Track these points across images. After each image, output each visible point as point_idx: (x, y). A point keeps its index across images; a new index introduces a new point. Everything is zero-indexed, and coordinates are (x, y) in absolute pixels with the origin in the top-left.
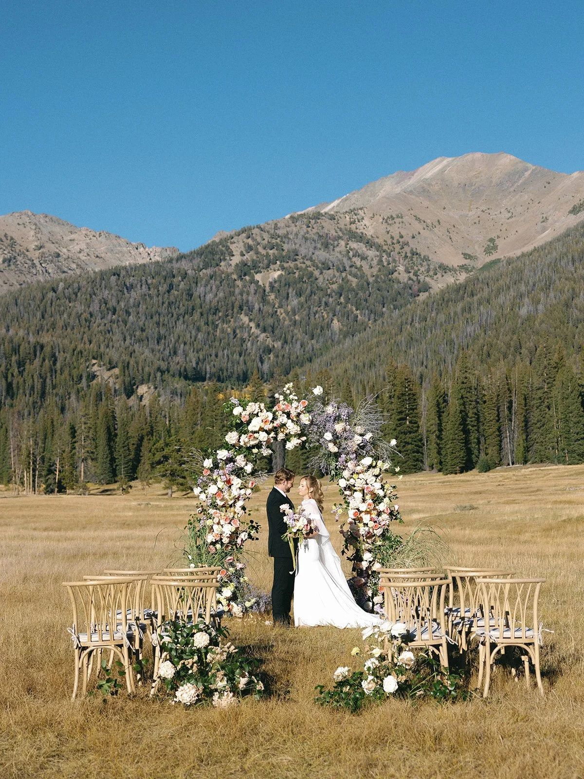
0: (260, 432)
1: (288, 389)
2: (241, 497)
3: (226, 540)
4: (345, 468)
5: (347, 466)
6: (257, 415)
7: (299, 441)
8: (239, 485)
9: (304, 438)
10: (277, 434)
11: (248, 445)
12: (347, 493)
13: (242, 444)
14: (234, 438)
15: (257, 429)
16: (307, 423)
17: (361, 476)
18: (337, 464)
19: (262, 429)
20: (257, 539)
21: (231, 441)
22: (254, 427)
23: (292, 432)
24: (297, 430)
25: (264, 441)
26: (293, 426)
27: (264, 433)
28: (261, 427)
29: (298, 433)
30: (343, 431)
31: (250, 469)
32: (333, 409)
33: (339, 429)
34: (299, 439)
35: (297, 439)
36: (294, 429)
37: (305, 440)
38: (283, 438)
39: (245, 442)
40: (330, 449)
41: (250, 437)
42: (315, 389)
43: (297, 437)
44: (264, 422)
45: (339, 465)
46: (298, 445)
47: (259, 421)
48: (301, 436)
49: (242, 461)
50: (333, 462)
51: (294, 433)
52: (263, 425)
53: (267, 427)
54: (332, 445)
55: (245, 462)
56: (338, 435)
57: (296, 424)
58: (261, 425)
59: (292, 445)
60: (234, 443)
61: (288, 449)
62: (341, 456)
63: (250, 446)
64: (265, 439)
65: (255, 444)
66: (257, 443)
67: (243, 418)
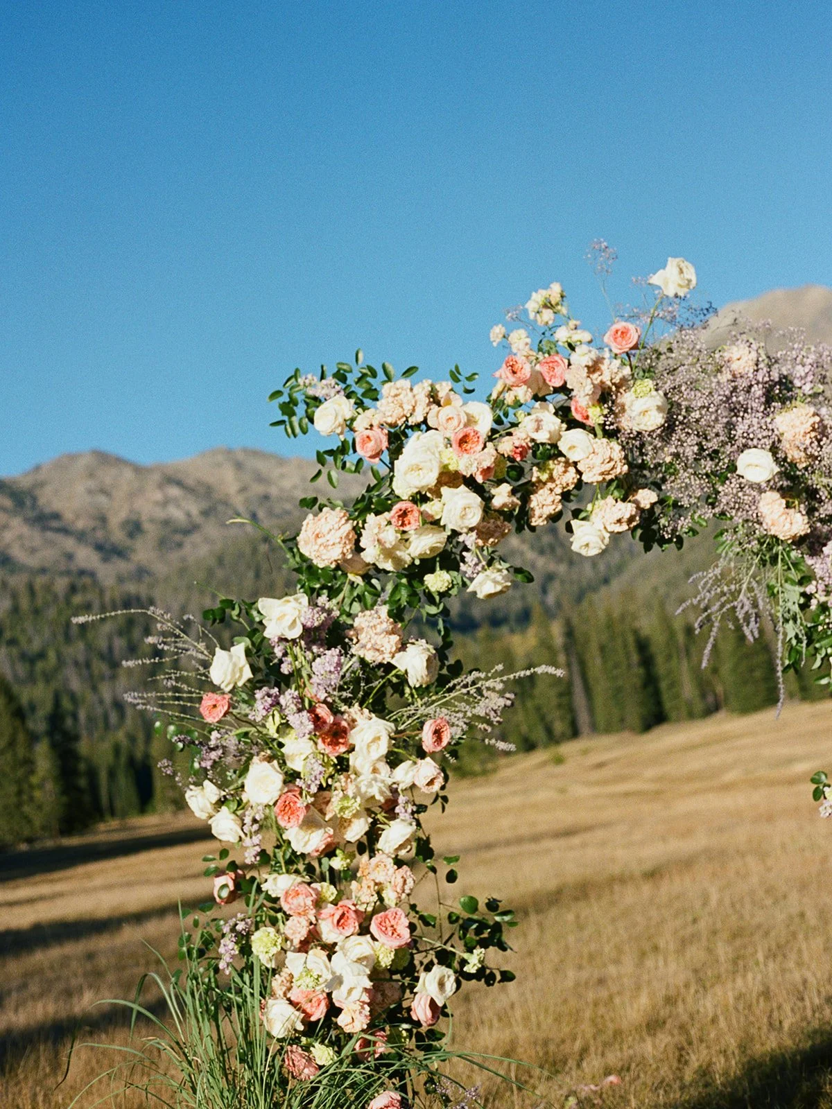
0: (445, 490)
1: (548, 305)
2: (401, 799)
3: (353, 1019)
6: (424, 425)
7: (627, 510)
8: (383, 747)
9: (647, 497)
10: (525, 492)
11: (406, 560)
13: (370, 554)
14: (335, 537)
15: (429, 478)
18: (810, 589)
19: (450, 478)
20: (507, 977)
21: (325, 551)
22: (419, 475)
23: (591, 474)
24: (612, 464)
25: (471, 530)
26: (592, 451)
27: (465, 495)
28: (446, 467)
29: (616, 477)
30: (816, 437)
31: (425, 664)
32: (754, 355)
33: (797, 430)
34: (624, 500)
35: (617, 501)
36: (597, 460)
37: (653, 505)
38: (554, 507)
39: (388, 546)
40: (773, 525)
41: (406, 522)
42: (661, 271)
43: (616, 494)
44: (455, 445)
45: (816, 592)
46: (625, 527)
47: (437, 447)
48: (631, 485)
49: (383, 635)
50: (787, 586)
51: (600, 478)
52: (455, 458)
53: (475, 465)
54: (777, 506)
55: (395, 638)
56: (795, 455)
57: (605, 440)
58: (446, 462)
59: (599, 533)
60: (336, 558)
61: (584, 552)
62: (824, 549)
63: (413, 563)
64: (475, 517)
65: (432, 549)
66: (438, 545)
67: (364, 443)
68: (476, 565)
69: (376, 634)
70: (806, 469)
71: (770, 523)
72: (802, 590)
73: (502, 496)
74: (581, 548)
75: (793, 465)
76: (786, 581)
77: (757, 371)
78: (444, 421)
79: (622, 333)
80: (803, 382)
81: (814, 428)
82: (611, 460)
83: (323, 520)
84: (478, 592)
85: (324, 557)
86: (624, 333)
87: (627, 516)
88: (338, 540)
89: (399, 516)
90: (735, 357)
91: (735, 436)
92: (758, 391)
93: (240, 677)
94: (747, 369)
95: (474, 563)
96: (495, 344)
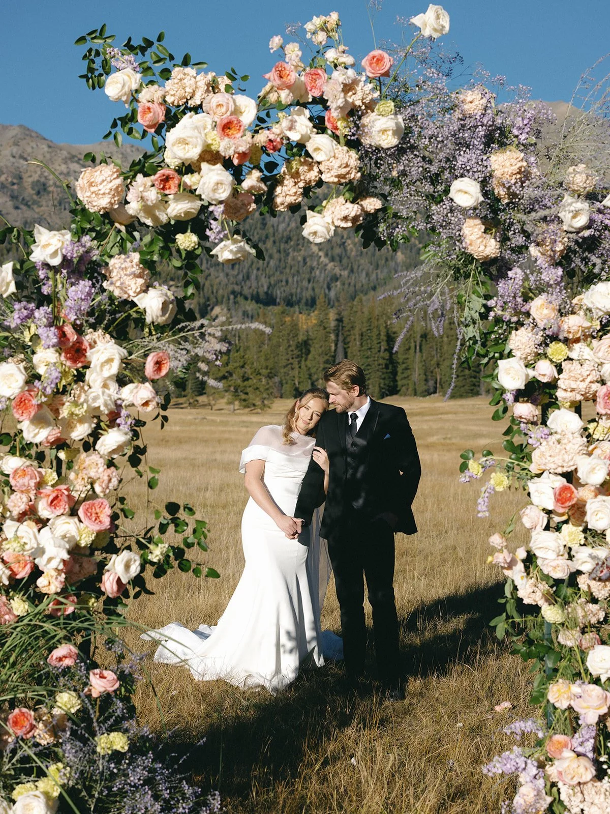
0: (204, 166)
1: (324, 28)
2: (124, 413)
3: (50, 583)
4: (522, 318)
5: (528, 314)
6: (197, 109)
7: (353, 210)
8: (114, 368)
9: (372, 204)
10: (273, 182)
11: (164, 218)
12: (525, 410)
13: (133, 208)
14: (105, 188)
15: (193, 153)
16: (389, 141)
17: (579, 350)
18: (491, 303)
19: (210, 156)
21: (96, 199)
22: (184, 148)
23: (329, 175)
24: (348, 169)
25: (221, 202)
26: (333, 155)
27: (219, 172)
28: (209, 146)
29: (350, 180)
30: (520, 178)
31: (161, 306)
32: (484, 101)
33: (506, 170)
34: (352, 202)
35: (346, 202)
36: (336, 164)
37: (377, 211)
38: (295, 198)
39: (149, 203)
40: (471, 244)
41: (167, 187)
42: (422, 15)
43: (347, 195)
44: (219, 128)
45: (495, 307)
46: (349, 224)
47: (205, 129)
48: (362, 192)
49: (131, 277)
50: (474, 297)
51: (336, 180)
52: (218, 139)
53: (233, 148)
54: (476, 230)
55: (141, 281)
56: (501, 192)
57: (346, 148)
58: (210, 142)
59: (327, 225)
60: (104, 206)
61: (311, 238)
62: (509, 273)
63: (169, 222)
64: (224, 193)
65: (187, 213)
66: (193, 210)
67: (144, 113)
68: (219, 232)
69: (125, 275)
70: (508, 204)
71: (468, 242)
72: (485, 302)
73: (252, 180)
74: (309, 234)
75: (498, 200)
76: (473, 293)
77: (484, 115)
78: (215, 107)
79: (378, 60)
80: (520, 132)
81: (520, 170)
82: (347, 166)
83: (99, 172)
84: (220, 256)
85: (94, 204)
86: (379, 60)
87: (353, 214)
88: (107, 191)
89: (162, 180)
90: (469, 99)
91: (455, 165)
92: (481, 132)
93: (6, 290)
94: (476, 111)
95: (217, 230)
96: (272, 51)
